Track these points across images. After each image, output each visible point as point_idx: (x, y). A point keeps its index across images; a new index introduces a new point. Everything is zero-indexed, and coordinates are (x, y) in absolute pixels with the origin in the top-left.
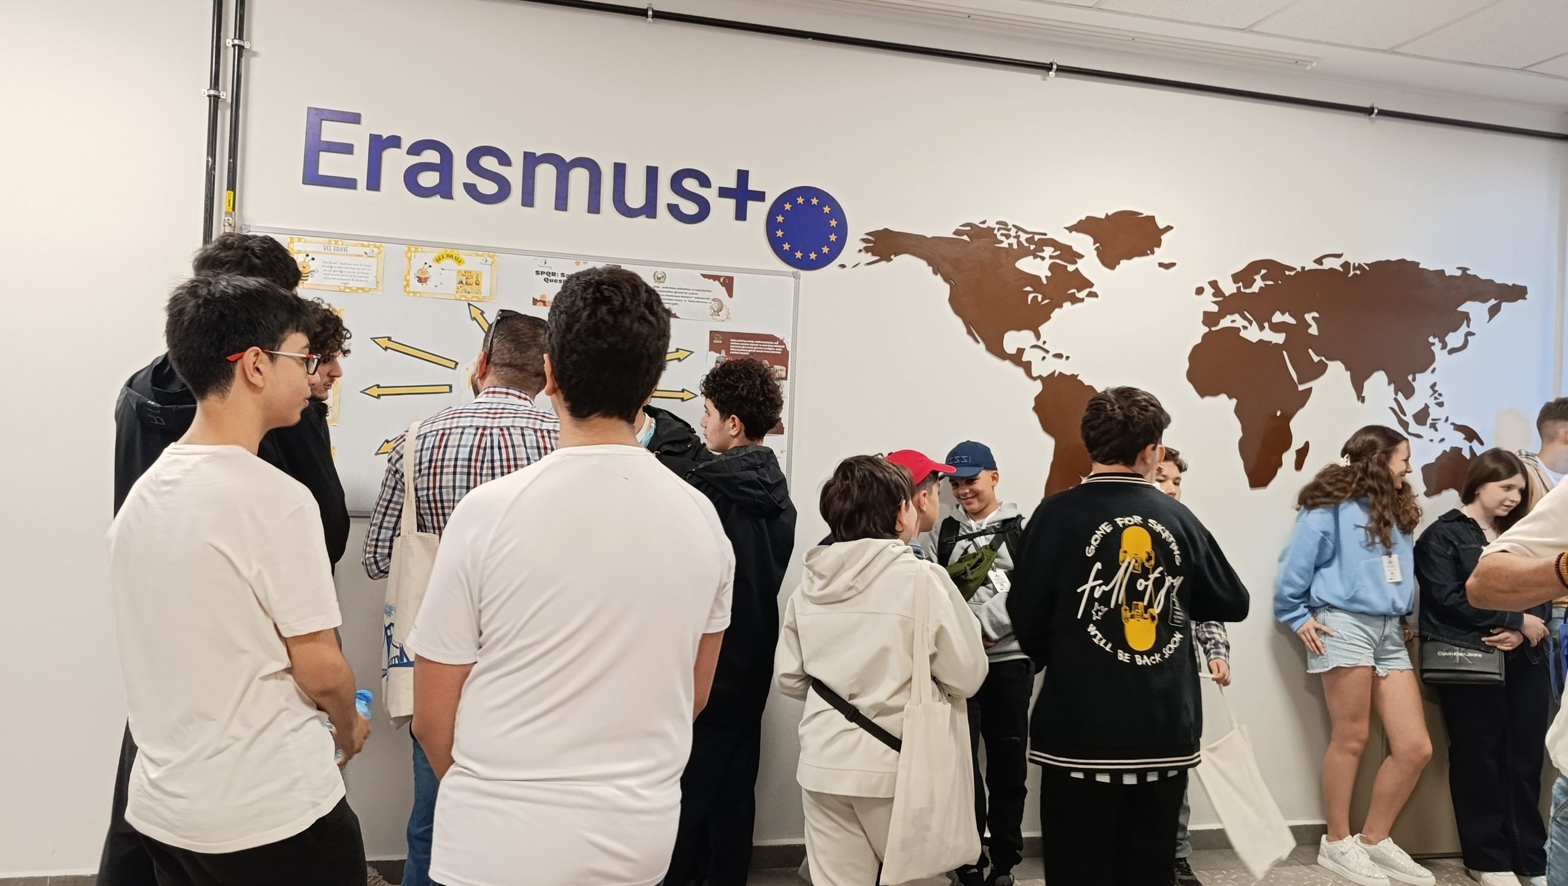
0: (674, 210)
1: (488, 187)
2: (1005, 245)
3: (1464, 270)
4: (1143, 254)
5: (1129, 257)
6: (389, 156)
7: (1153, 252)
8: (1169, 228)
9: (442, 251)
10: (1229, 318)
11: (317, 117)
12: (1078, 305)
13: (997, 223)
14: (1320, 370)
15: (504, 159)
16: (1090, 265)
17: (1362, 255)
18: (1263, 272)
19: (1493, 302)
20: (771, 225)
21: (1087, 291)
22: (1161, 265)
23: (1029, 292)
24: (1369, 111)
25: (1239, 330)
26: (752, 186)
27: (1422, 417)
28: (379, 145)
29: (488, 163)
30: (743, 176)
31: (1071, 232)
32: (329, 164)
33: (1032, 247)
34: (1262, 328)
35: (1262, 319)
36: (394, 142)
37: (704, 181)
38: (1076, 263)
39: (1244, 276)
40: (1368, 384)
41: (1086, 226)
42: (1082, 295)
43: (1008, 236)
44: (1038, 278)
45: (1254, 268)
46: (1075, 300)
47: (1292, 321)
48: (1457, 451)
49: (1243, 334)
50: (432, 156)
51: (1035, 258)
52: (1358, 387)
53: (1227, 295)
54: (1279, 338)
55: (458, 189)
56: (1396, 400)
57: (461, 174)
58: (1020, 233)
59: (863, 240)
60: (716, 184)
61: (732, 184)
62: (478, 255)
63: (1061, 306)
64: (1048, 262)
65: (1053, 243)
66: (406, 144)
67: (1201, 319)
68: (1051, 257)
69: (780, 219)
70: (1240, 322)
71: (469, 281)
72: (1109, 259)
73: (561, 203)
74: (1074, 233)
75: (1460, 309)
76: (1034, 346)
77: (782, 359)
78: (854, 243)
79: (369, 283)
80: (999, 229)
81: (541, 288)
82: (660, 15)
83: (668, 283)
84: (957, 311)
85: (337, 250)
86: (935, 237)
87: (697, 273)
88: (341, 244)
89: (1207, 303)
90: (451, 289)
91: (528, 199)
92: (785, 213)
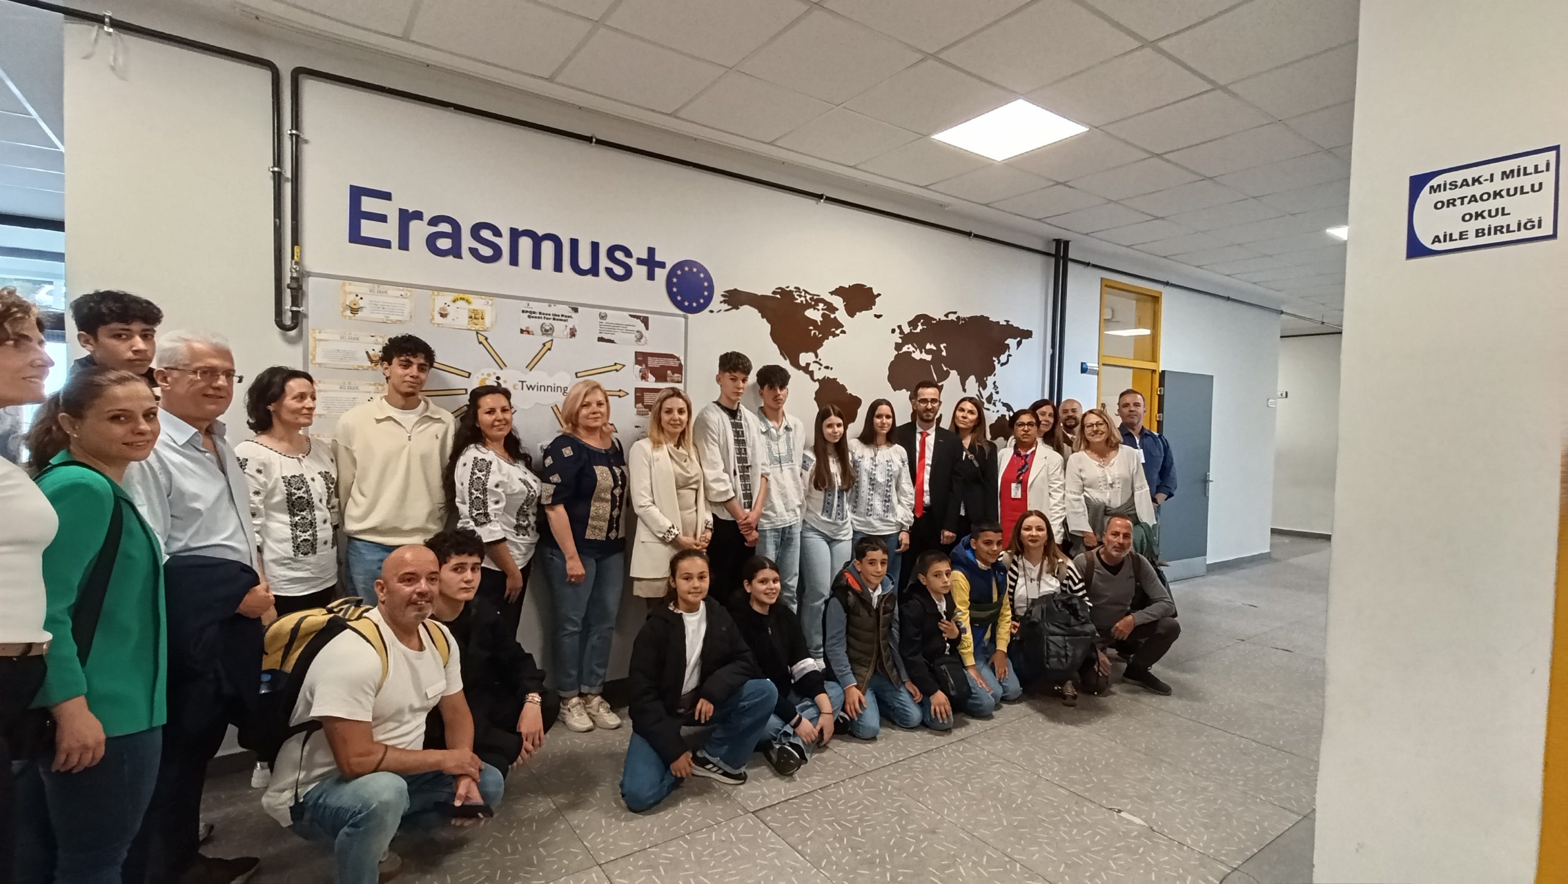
0: (609, 271)
1: (486, 251)
2: (799, 301)
3: (1007, 321)
4: (866, 309)
5: (861, 311)
6: (414, 225)
7: (872, 309)
8: (879, 295)
9: (455, 295)
10: (907, 346)
11: (357, 193)
12: (837, 338)
13: (795, 288)
14: (946, 375)
15: (497, 233)
16: (841, 315)
17: (965, 314)
18: (922, 321)
19: (1019, 339)
20: (669, 284)
21: (840, 330)
22: (876, 316)
23: (811, 330)
24: (969, 234)
25: (910, 353)
26: (658, 258)
27: (990, 399)
28: (406, 217)
29: (486, 234)
30: (651, 251)
31: (832, 295)
32: (368, 228)
33: (813, 303)
34: (921, 352)
35: (921, 347)
36: (418, 215)
37: (628, 254)
38: (835, 313)
39: (913, 324)
40: (967, 382)
41: (839, 292)
42: (838, 332)
43: (800, 296)
44: (816, 321)
45: (918, 318)
46: (835, 335)
47: (935, 348)
48: (1003, 416)
49: (913, 355)
50: (445, 227)
51: (814, 310)
52: (963, 384)
53: (906, 333)
54: (929, 358)
55: (465, 252)
56: (979, 390)
57: (467, 241)
58: (807, 295)
59: (723, 295)
60: (636, 255)
61: (645, 256)
62: (482, 299)
63: (828, 338)
64: (821, 312)
65: (823, 301)
66: (427, 217)
67: (894, 346)
68: (823, 309)
69: (675, 280)
70: (912, 349)
71: (477, 316)
72: (851, 314)
73: (536, 264)
74: (834, 296)
75: (1006, 342)
76: (815, 362)
77: (679, 370)
78: (717, 297)
79: (405, 317)
80: (796, 292)
81: (526, 322)
82: (600, 142)
83: (609, 320)
84: (775, 341)
85: (379, 292)
86: (762, 296)
87: (626, 314)
88: (383, 288)
89: (897, 338)
90: (464, 321)
91: (514, 261)
92: (677, 276)
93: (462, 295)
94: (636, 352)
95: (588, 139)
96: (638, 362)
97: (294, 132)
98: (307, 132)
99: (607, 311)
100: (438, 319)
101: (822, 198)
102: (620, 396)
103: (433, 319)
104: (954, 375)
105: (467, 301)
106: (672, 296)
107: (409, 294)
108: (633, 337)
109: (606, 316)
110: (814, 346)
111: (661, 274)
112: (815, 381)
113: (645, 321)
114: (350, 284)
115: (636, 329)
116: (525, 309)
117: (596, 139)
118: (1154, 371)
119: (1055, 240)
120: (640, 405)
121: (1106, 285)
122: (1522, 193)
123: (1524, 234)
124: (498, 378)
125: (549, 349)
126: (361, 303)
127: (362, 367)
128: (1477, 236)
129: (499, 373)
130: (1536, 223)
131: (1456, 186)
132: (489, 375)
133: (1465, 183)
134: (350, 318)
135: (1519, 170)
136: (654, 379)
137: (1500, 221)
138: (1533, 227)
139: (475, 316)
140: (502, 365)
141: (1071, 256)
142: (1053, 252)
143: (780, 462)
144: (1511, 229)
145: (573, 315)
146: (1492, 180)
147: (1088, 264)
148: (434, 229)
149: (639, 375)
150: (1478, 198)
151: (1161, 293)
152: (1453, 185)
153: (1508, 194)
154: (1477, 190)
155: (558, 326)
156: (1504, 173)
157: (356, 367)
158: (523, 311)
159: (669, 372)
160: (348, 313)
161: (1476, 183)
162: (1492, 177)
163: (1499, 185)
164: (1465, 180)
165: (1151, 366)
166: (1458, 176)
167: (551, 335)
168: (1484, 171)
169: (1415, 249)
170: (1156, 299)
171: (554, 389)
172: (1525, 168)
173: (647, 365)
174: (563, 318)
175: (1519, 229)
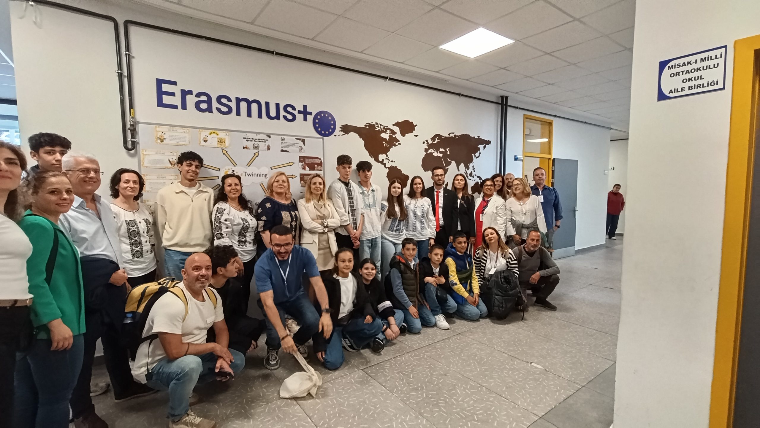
0: (285, 117)
1: (225, 109)
2: (378, 129)
3: (479, 137)
4: (410, 132)
5: (408, 133)
6: (188, 97)
7: (413, 132)
8: (416, 125)
9: (211, 131)
10: (430, 150)
11: (160, 82)
14: (450, 163)
15: (229, 100)
16: (398, 136)
17: (458, 133)
19: (484, 145)
20: (314, 123)
22: (415, 136)
23: (384, 143)
24: (459, 94)
25: (432, 153)
26: (308, 110)
27: (471, 174)
28: (185, 93)
29: (224, 101)
30: (305, 107)
31: (393, 126)
32: (166, 99)
33: (384, 130)
34: (437, 153)
35: (437, 150)
36: (190, 92)
37: (294, 109)
38: (395, 135)
39: (433, 139)
40: (460, 166)
41: (397, 124)
42: (397, 144)
43: (378, 127)
44: (386, 139)
45: (436, 136)
46: (395, 146)
47: (444, 151)
48: (478, 182)
49: (434, 154)
50: (204, 98)
51: (385, 133)
52: (458, 167)
53: (430, 143)
54: (441, 155)
55: (214, 110)
56: (466, 170)
57: (215, 105)
58: (381, 126)
59: (340, 128)
60: (297, 109)
61: (302, 109)
62: (224, 132)
63: (392, 147)
64: (389, 134)
65: (389, 129)
66: (195, 93)
67: (424, 150)
69: (317, 121)
70: (433, 151)
72: (403, 135)
73: (249, 115)
75: (478, 147)
76: (386, 159)
77: (320, 164)
78: (338, 129)
79: (187, 142)
80: (376, 125)
81: (245, 143)
82: (278, 54)
83: (285, 141)
84: (367, 149)
85: (173, 130)
86: (359, 127)
87: (294, 138)
88: (175, 128)
89: (426, 146)
90: (215, 144)
91: (238, 114)
92: (318, 119)
93: (214, 131)
94: (300, 157)
95: (272, 53)
96: (300, 161)
97: (127, 53)
98: (134, 52)
99: (285, 137)
100: (203, 143)
101: (387, 79)
102: (292, 178)
103: (200, 143)
104: (453, 163)
105: (216, 134)
106: (316, 129)
107: (188, 131)
108: (298, 149)
109: (284, 139)
110: (386, 151)
111: (310, 118)
112: (386, 168)
113: (303, 141)
114: (159, 127)
115: (299, 145)
116: (245, 137)
117: (276, 52)
118: (549, 159)
119: (501, 96)
120: (302, 182)
121: (526, 118)
122: (710, 68)
123: (710, 88)
124: (233, 171)
125: (257, 156)
126: (165, 136)
127: (167, 167)
128: (689, 89)
129: (234, 168)
130: (716, 83)
131: (680, 66)
132: (229, 169)
133: (684, 64)
134: (160, 143)
135: (708, 58)
136: (309, 169)
137: (699, 82)
138: (714, 84)
139: (221, 141)
140: (235, 164)
141: (509, 104)
142: (500, 102)
143: (370, 207)
144: (704, 86)
145: (268, 139)
146: (696, 63)
147: (517, 108)
148: (198, 99)
149: (301, 167)
150: (690, 71)
151: (553, 121)
152: (679, 65)
153: (703, 69)
154: (689, 68)
155: (261, 144)
156: (702, 59)
157: (164, 167)
158: (244, 138)
159: (316, 166)
160: (159, 141)
161: (689, 64)
162: (696, 62)
163: (699, 65)
164: (684, 63)
165: (548, 156)
166: (681, 61)
167: (258, 149)
168: (692, 59)
169: (662, 96)
170: (550, 124)
171: (261, 175)
172: (711, 57)
173: (305, 163)
174: (264, 141)
175: (708, 86)
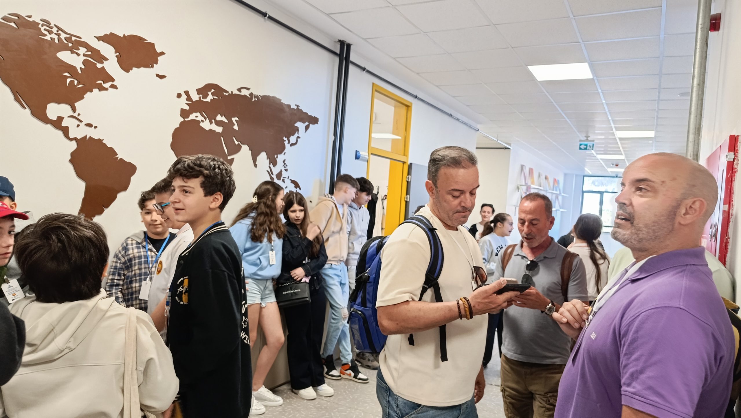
2: (48, 37)
3: (298, 106)
4: (146, 66)
5: (138, 67)
7: (153, 67)
8: (162, 53)
10: (194, 114)
12: (104, 92)
13: (41, 20)
14: (237, 149)
16: (112, 67)
17: (259, 91)
18: (213, 90)
19: (307, 123)
21: (110, 84)
22: (158, 75)
23: (68, 77)
24: (264, 15)
25: (199, 122)
27: (279, 176)
31: (99, 41)
33: (70, 45)
34: (211, 123)
35: (211, 118)
38: (102, 63)
39: (203, 91)
40: (258, 158)
41: (110, 39)
42: (107, 85)
43: (50, 32)
44: (74, 68)
45: (209, 87)
46: (101, 88)
47: (226, 121)
49: (202, 124)
51: (71, 53)
52: (255, 160)
53: (194, 100)
54: (219, 129)
56: (270, 167)
58: (60, 32)
63: (92, 91)
64: (82, 58)
65: (85, 45)
67: (180, 113)
68: (84, 55)
70: (200, 118)
72: (126, 68)
74: (101, 42)
75: (296, 125)
76: (71, 116)
80: (42, 25)
89: (183, 104)
104: (245, 149)
110: (70, 97)
112: (71, 140)
118: (404, 163)
119: (340, 41)
121: (376, 89)
141: (352, 58)
142: (338, 52)
147: (364, 69)
151: (411, 104)
165: (403, 159)
170: (408, 107)
